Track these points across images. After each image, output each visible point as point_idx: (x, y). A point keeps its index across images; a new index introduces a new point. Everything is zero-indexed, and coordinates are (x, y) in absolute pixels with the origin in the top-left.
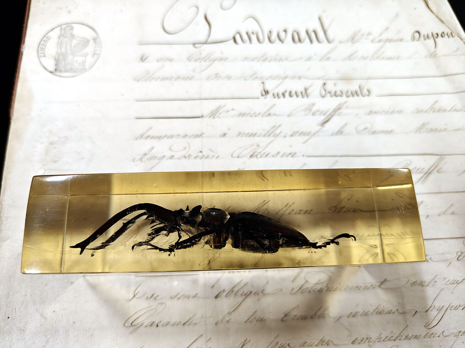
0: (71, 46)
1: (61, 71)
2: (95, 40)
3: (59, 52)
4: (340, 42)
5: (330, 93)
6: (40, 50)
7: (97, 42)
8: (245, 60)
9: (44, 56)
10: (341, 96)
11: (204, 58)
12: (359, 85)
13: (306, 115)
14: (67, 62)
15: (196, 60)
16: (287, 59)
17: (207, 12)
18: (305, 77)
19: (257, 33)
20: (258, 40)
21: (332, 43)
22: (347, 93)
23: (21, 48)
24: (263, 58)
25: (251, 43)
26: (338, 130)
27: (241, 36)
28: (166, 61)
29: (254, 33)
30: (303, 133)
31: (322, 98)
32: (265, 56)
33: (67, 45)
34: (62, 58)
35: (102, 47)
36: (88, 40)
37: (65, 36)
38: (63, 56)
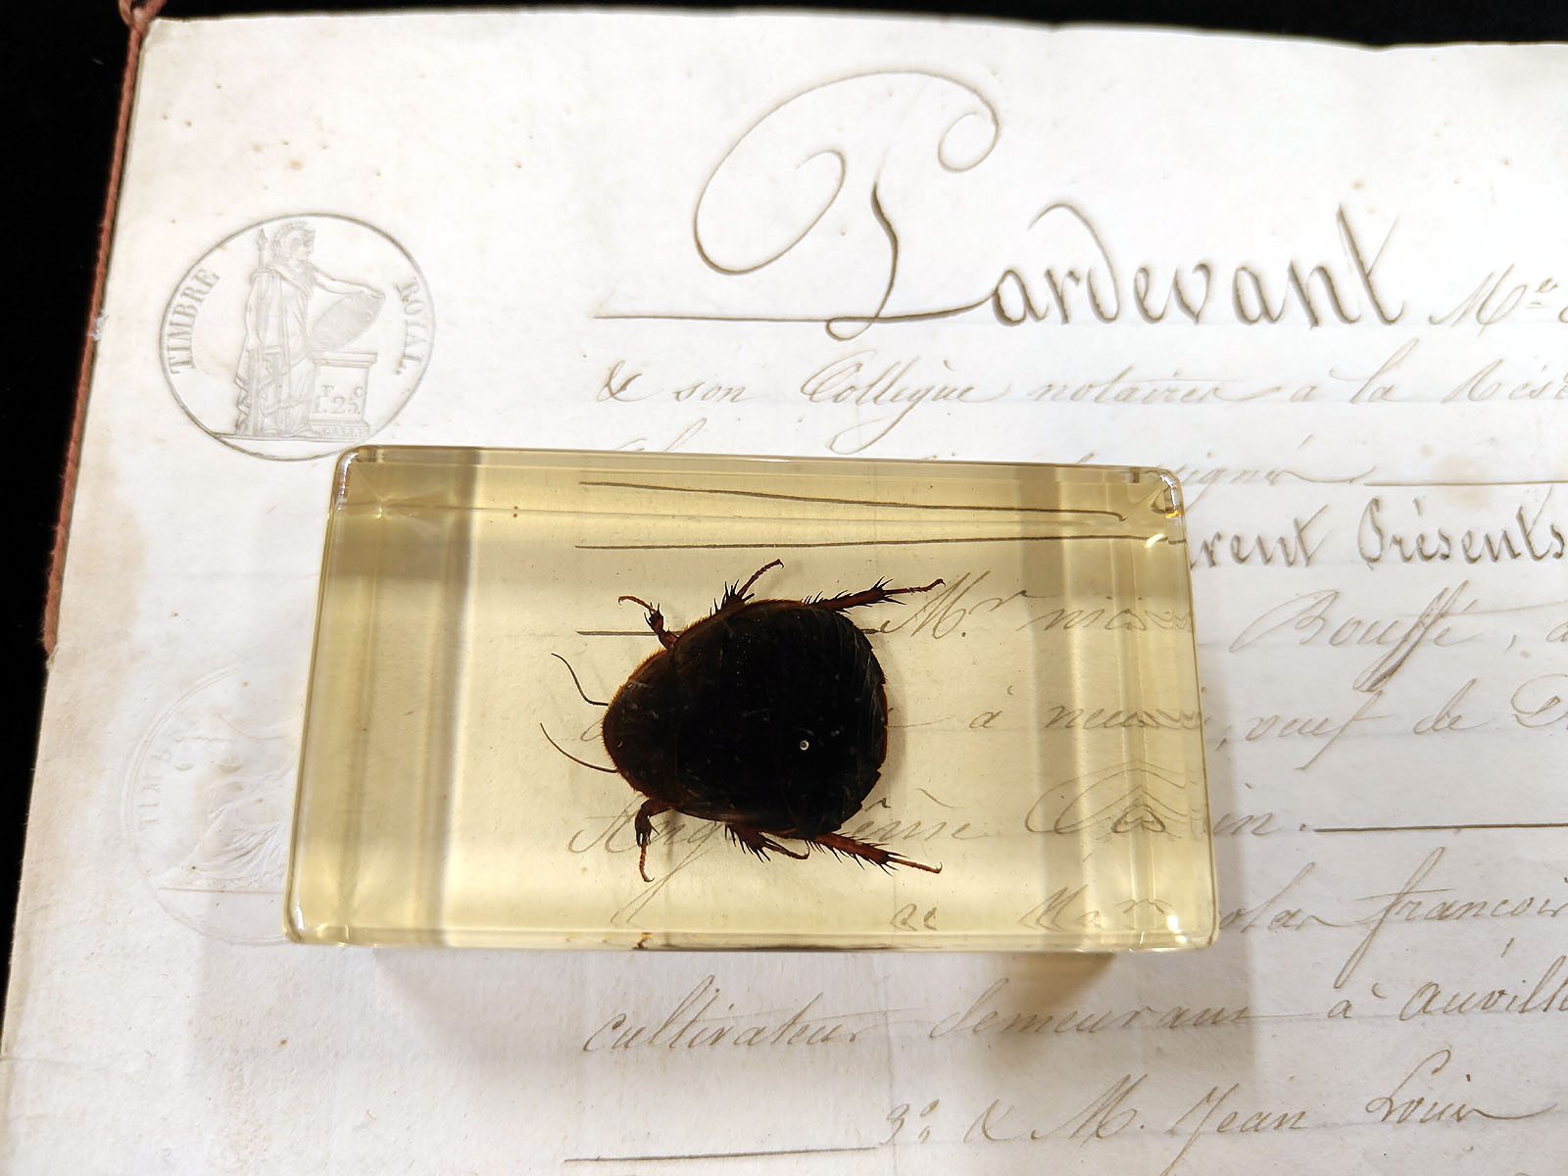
0: (303, 314)
1: (262, 429)
2: (407, 292)
3: (252, 343)
4: (1430, 318)
5: (1399, 542)
6: (171, 335)
7: (416, 301)
8: (1042, 394)
9: (188, 363)
10: (1446, 557)
11: (872, 386)
12: (1518, 507)
13: (1303, 643)
14: (284, 396)
15: (840, 395)
16: (1218, 393)
17: (878, 176)
18: (1293, 474)
19: (1089, 276)
20: (1097, 307)
21: (1399, 323)
22: (1471, 544)
23: (90, 328)
24: (1120, 387)
25: (1066, 318)
26: (1442, 711)
27: (1023, 288)
28: (711, 394)
29: (1077, 276)
30: (1297, 726)
31: (1367, 567)
32: (1125, 378)
33: (286, 311)
34: (264, 372)
35: (434, 324)
36: (377, 291)
37: (277, 272)
38: (267, 361)
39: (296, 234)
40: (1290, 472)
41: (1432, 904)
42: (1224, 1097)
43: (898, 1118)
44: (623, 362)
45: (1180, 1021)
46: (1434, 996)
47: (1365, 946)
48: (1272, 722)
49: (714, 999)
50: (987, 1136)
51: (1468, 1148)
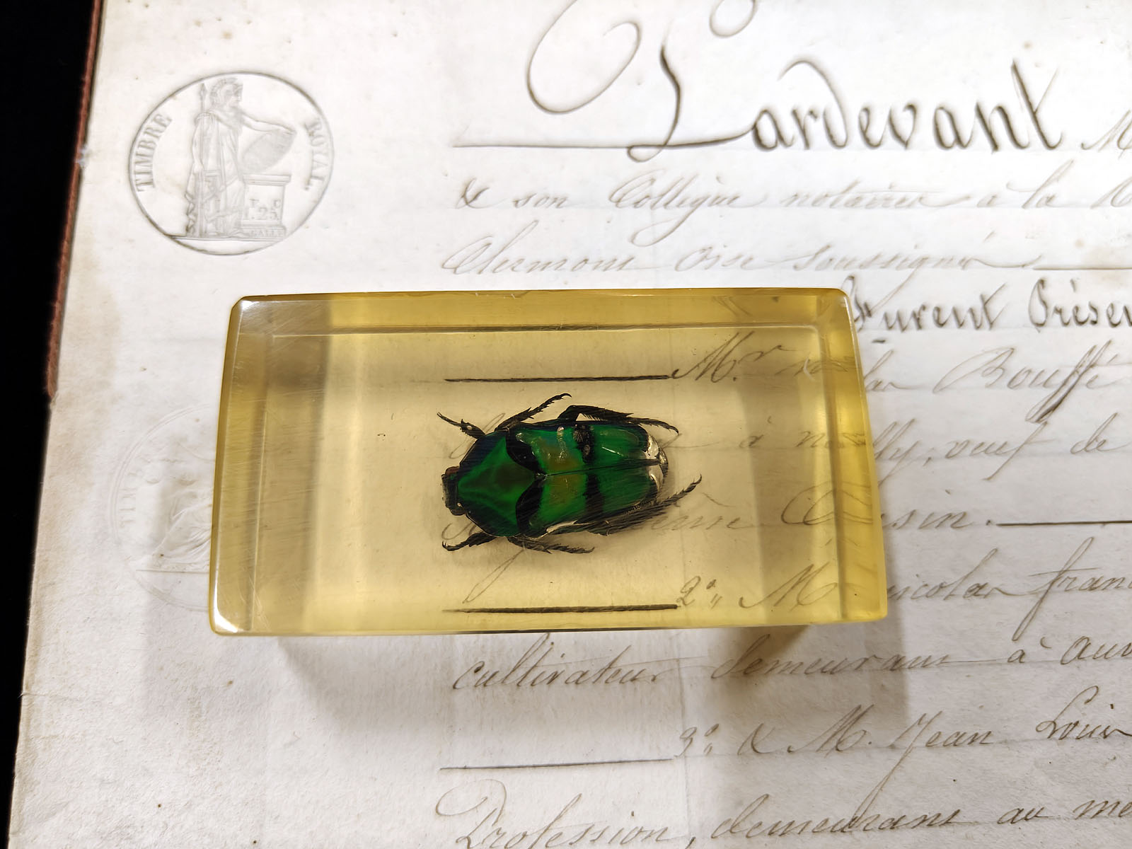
0: (235, 147)
1: (206, 232)
2: (313, 129)
3: (197, 168)
4: (1082, 145)
5: (1059, 311)
6: (137, 163)
7: (320, 136)
9: (150, 183)
10: (1094, 323)
11: (664, 194)
13: (989, 386)
14: (222, 206)
15: (638, 202)
16: (922, 201)
17: (665, 40)
18: (979, 261)
19: (825, 114)
20: (831, 137)
21: (1059, 148)
22: (1113, 311)
23: (77, 155)
24: (848, 196)
25: (807, 144)
26: (1092, 437)
27: (775, 124)
28: (542, 201)
29: (815, 113)
30: (983, 448)
31: (1036, 331)
32: (854, 190)
33: (222, 145)
34: (206, 190)
35: (333, 152)
36: (290, 129)
37: (215, 116)
38: (209, 182)
39: (228, 87)
40: (976, 260)
41: (1084, 579)
42: (931, 721)
43: (686, 739)
44: (475, 179)
45: (898, 666)
46: (1086, 647)
47: (1034, 611)
48: (964, 445)
49: (549, 650)
50: (755, 751)
51: (1112, 758)
